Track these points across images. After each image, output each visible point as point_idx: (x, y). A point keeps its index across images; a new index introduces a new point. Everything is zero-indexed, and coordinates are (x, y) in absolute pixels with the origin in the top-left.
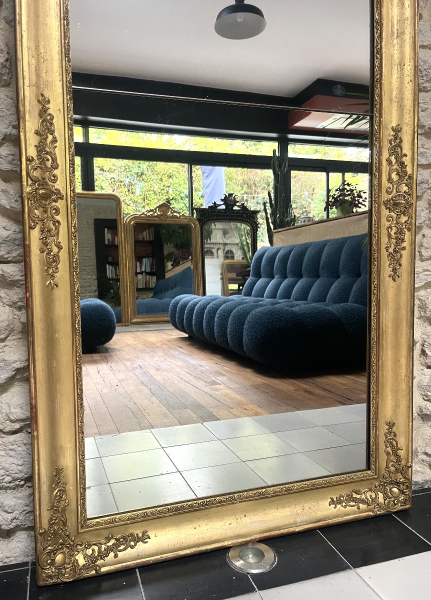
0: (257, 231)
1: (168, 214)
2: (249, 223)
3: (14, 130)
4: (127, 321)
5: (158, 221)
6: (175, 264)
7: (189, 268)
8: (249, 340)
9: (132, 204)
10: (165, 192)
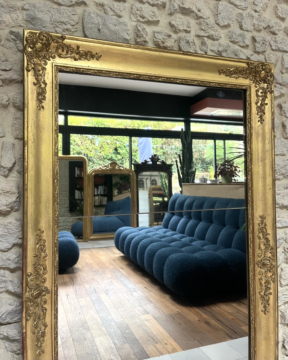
0: (172, 176)
1: (116, 168)
2: (167, 172)
3: (20, 240)
4: (86, 238)
5: (109, 173)
6: (119, 192)
7: (129, 197)
8: (168, 278)
9: (93, 151)
10: (114, 143)
